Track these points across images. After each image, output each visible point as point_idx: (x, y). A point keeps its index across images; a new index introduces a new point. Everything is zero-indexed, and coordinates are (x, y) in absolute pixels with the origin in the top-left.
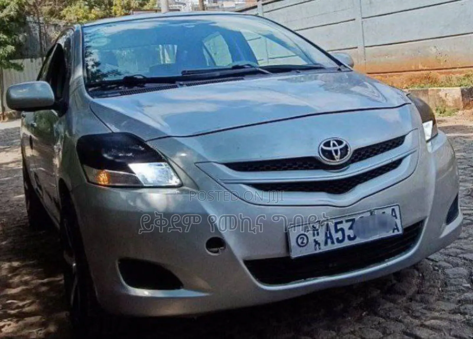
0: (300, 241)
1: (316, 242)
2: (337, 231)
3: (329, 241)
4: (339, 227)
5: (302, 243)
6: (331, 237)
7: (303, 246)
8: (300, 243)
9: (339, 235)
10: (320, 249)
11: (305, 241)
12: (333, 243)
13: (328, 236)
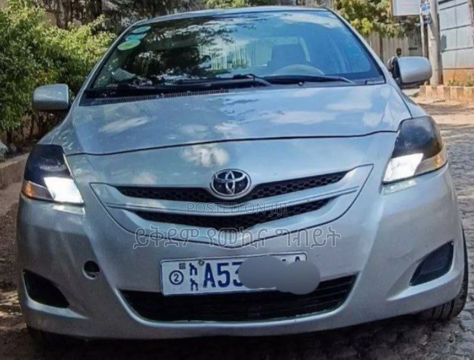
0: (173, 278)
1: (193, 282)
2: (220, 273)
3: (209, 283)
4: (223, 268)
5: (176, 280)
6: (212, 279)
7: (177, 284)
8: (173, 280)
9: (223, 278)
10: (197, 290)
11: (180, 279)
12: (214, 285)
13: (209, 277)
